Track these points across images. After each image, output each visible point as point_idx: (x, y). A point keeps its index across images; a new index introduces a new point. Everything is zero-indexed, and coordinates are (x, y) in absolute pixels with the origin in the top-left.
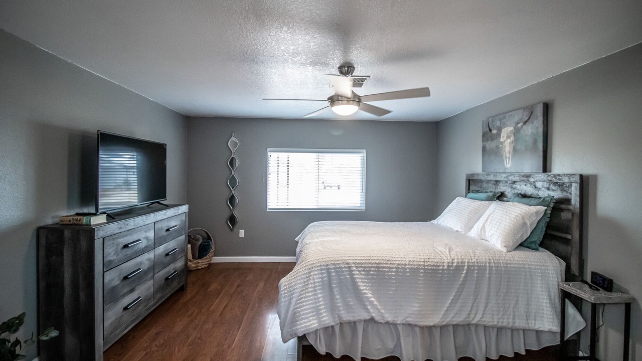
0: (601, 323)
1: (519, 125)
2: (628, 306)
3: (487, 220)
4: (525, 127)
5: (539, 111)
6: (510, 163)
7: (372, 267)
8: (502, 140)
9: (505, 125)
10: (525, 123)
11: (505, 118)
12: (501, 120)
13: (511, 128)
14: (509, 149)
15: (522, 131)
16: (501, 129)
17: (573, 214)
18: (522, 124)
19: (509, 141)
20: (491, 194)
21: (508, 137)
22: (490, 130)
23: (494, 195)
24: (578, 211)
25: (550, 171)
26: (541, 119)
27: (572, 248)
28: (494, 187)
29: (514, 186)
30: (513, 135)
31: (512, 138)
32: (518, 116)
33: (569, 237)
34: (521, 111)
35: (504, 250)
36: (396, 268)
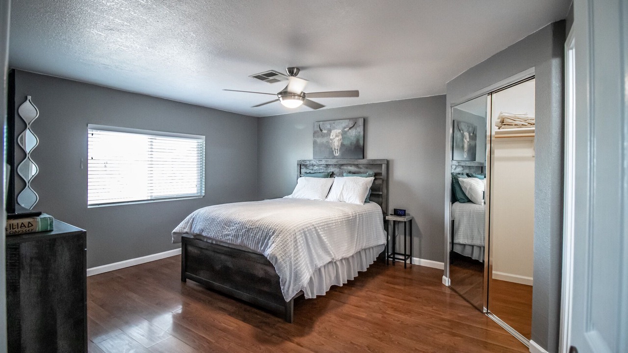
0: (397, 234)
1: (346, 129)
2: (411, 221)
3: (343, 189)
4: (350, 131)
5: (361, 122)
6: (339, 153)
7: (324, 225)
8: (331, 137)
9: (334, 128)
10: (350, 128)
11: (334, 123)
12: (330, 124)
13: (340, 131)
14: (337, 144)
15: (348, 133)
16: (331, 131)
17: (383, 181)
18: (348, 129)
19: (337, 138)
20: (326, 174)
21: (337, 136)
22: (321, 130)
23: (328, 174)
24: (386, 179)
25: (366, 158)
26: (362, 127)
27: (382, 199)
28: (325, 169)
29: (342, 167)
30: (341, 135)
31: (340, 137)
32: (345, 123)
33: (381, 193)
34: (347, 121)
35: (362, 204)
36: (335, 222)
